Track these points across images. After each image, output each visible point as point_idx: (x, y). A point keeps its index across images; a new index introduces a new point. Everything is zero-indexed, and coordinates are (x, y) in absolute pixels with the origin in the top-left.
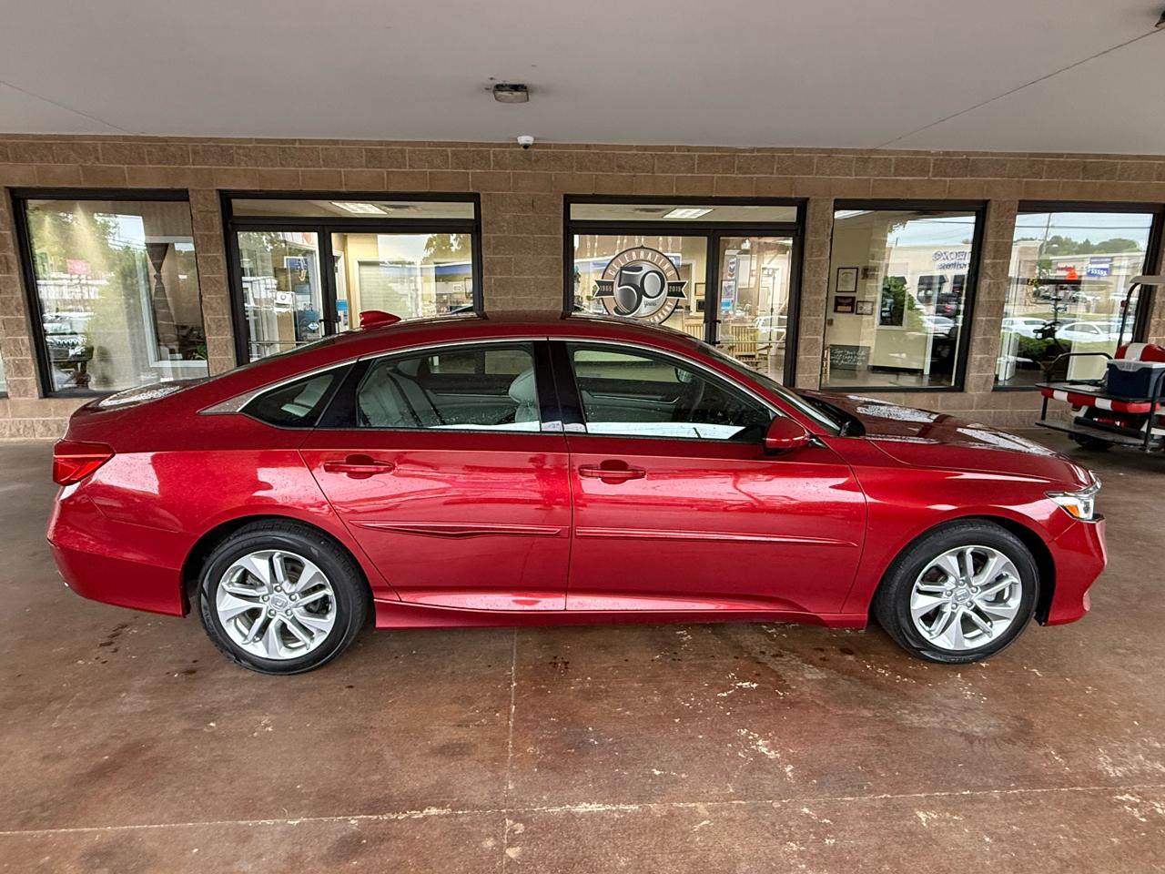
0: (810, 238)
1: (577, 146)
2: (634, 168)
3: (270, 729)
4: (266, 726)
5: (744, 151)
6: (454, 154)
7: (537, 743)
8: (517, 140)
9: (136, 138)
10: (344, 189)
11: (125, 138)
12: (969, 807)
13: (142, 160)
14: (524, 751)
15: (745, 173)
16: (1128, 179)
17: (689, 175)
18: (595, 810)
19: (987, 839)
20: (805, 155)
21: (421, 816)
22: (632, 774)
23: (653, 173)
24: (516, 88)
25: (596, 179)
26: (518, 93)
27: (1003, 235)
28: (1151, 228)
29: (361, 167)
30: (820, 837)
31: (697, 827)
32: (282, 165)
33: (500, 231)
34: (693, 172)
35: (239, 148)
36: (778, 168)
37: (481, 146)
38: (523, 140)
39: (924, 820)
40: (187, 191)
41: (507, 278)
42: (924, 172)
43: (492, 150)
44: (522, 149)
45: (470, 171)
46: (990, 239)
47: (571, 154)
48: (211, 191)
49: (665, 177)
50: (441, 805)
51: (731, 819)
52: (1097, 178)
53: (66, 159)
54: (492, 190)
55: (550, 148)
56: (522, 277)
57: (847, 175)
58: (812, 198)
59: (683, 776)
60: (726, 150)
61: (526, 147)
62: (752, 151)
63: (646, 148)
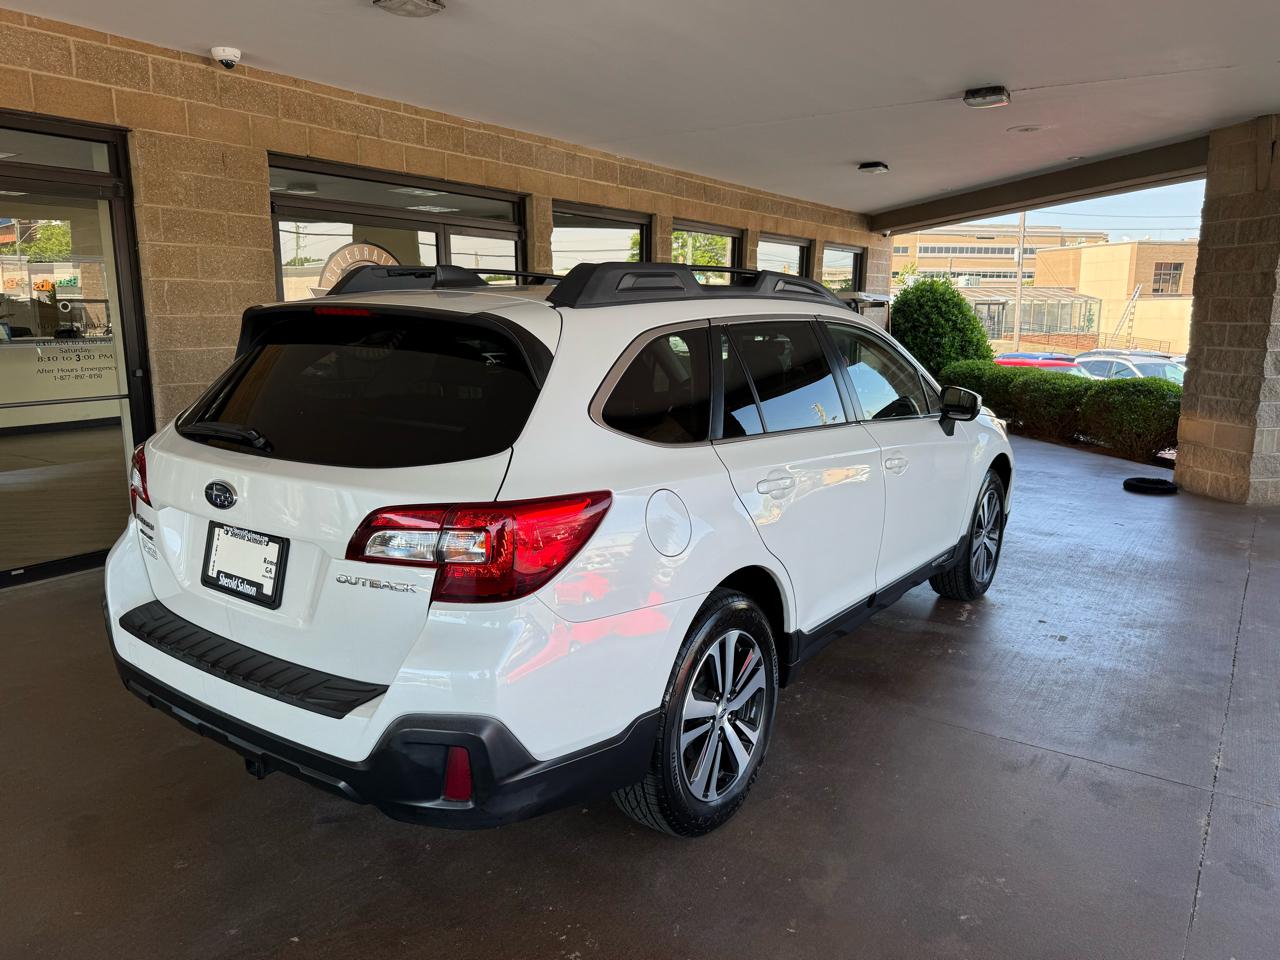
1: (283, 79)
2: (355, 126)
5: (469, 124)
6: (81, 50)
8: (210, 51)
15: (473, 154)
17: (419, 146)
20: (526, 142)
23: (378, 136)
25: (310, 132)
33: (173, 201)
34: (421, 144)
36: (503, 153)
37: (130, 47)
38: (222, 54)
41: (190, 283)
42: (613, 179)
43: (150, 57)
45: (114, 87)
47: (274, 90)
49: (392, 145)
54: (154, 128)
55: (243, 73)
56: (216, 281)
57: (560, 172)
58: (535, 194)
60: (456, 120)
61: (228, 65)
62: (478, 127)
63: (369, 100)
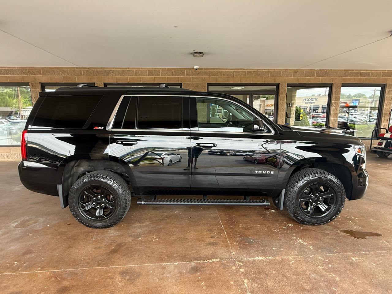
0: (280, 95)
1: (211, 69)
2: (228, 75)
3: (157, 239)
4: (155, 238)
5: (260, 70)
6: (175, 72)
7: (236, 242)
8: (194, 67)
9: (80, 68)
10: (141, 82)
11: (77, 68)
12: (366, 256)
13: (81, 74)
14: (234, 244)
15: (261, 76)
16: (373, 77)
18: (261, 259)
19: (374, 264)
20: (278, 71)
21: (211, 261)
22: (267, 249)
23: (234, 76)
24: (200, 53)
25: (216, 78)
26: (201, 55)
27: (337, 94)
28: (381, 91)
29: (147, 76)
30: (327, 265)
31: (291, 263)
32: (123, 75)
34: (245, 76)
35: (111, 70)
36: (270, 75)
37: (182, 69)
38: (196, 67)
39: (354, 260)
40: (94, 83)
42: (313, 75)
43: (185, 70)
44: (195, 70)
45: (179, 77)
46: (334, 95)
47: (209, 71)
48: (102, 83)
49: (237, 78)
50: (216, 258)
51: (300, 261)
52: (365, 77)
53: (58, 74)
54: (186, 82)
55: (203, 69)
57: (291, 77)
58: (281, 83)
59: (282, 249)
60: (255, 69)
61: (196, 69)
62: (263, 70)
63: (231, 69)
